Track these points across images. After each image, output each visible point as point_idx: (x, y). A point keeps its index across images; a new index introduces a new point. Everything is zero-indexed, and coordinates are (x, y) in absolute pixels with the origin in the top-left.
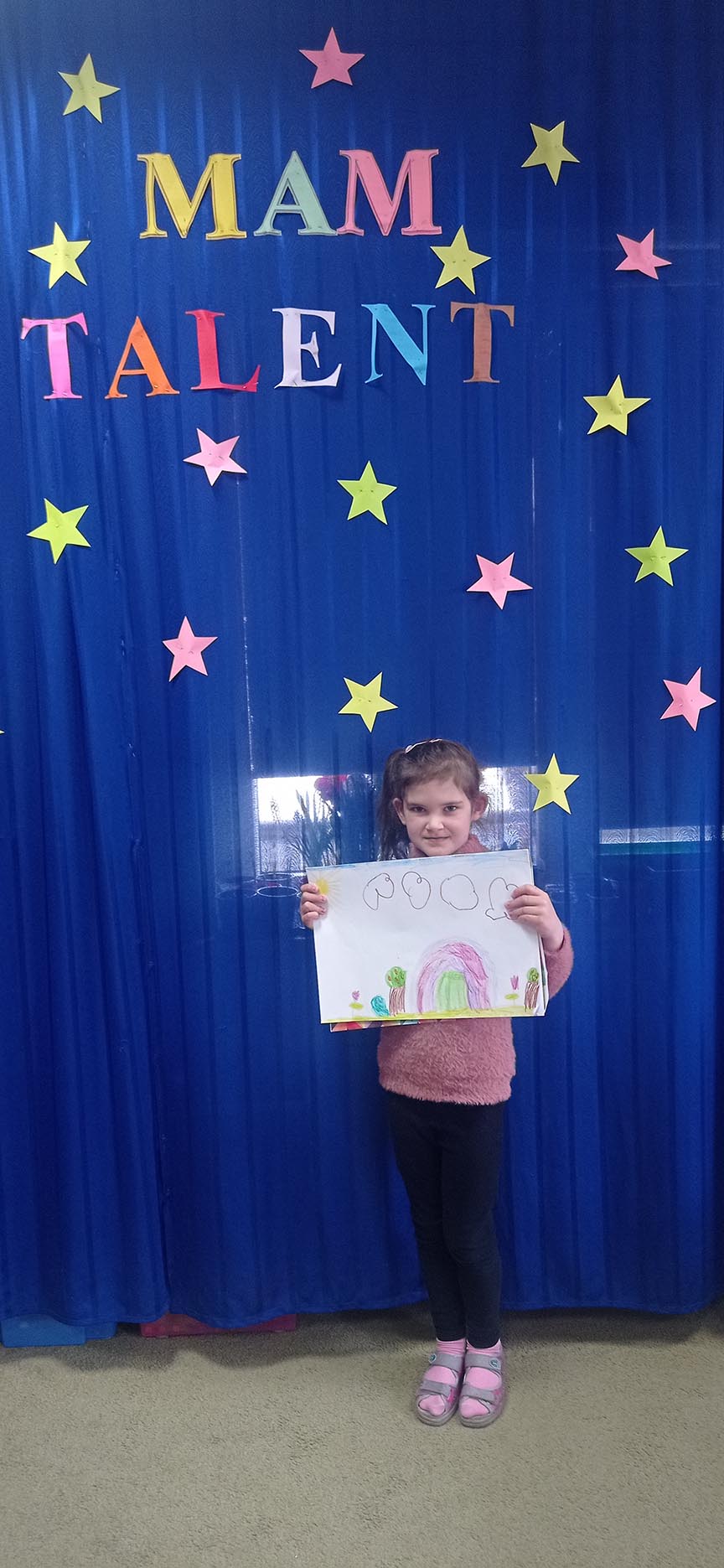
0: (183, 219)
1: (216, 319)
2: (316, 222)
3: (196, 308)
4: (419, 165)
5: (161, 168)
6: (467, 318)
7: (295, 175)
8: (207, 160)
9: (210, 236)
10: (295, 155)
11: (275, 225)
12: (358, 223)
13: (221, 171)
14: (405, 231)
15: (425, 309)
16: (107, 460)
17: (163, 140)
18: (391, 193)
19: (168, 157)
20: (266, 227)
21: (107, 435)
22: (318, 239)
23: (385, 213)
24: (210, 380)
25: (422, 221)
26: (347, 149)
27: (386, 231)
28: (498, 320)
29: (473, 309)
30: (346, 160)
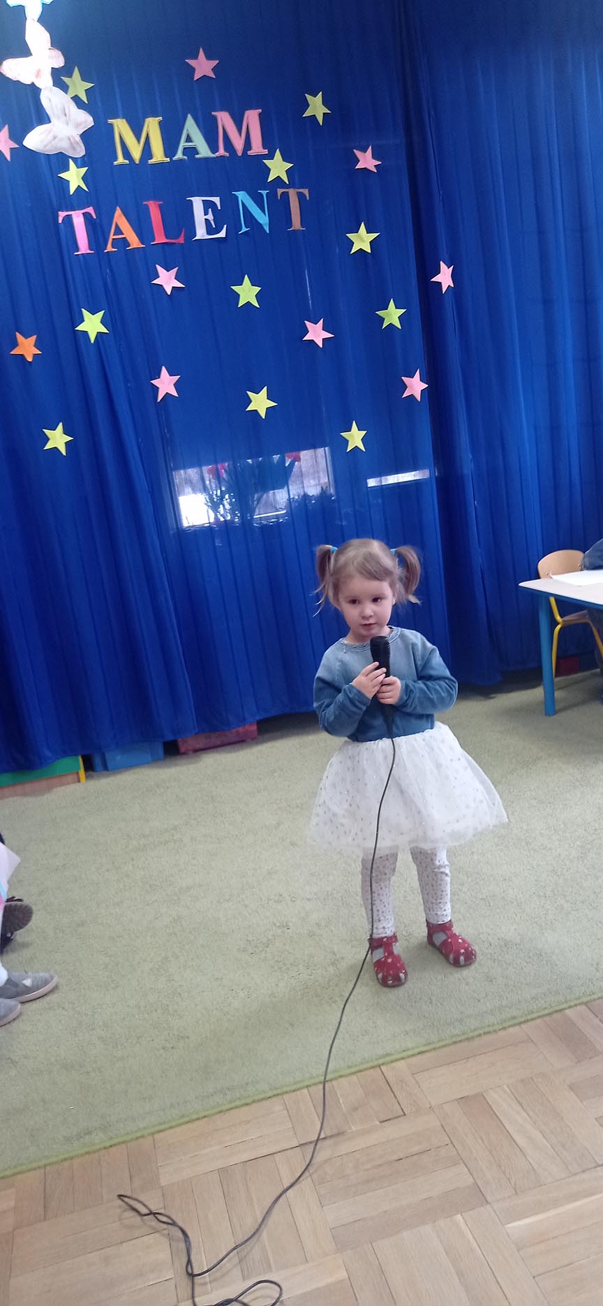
0: (136, 153)
1: (160, 205)
2: (204, 151)
3: (148, 199)
4: (252, 118)
5: (121, 127)
6: (285, 195)
7: (191, 126)
8: (144, 122)
9: (150, 162)
10: (189, 116)
11: (184, 155)
12: (226, 150)
13: (152, 126)
14: (249, 153)
15: (264, 193)
16: (110, 286)
17: (120, 112)
18: (240, 135)
19: (124, 120)
20: (179, 155)
21: (108, 271)
22: (206, 159)
23: (239, 144)
24: (160, 238)
25: (257, 148)
26: (215, 111)
27: (240, 154)
28: (301, 196)
29: (288, 192)
30: (215, 119)
